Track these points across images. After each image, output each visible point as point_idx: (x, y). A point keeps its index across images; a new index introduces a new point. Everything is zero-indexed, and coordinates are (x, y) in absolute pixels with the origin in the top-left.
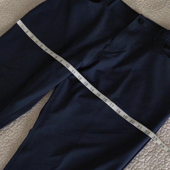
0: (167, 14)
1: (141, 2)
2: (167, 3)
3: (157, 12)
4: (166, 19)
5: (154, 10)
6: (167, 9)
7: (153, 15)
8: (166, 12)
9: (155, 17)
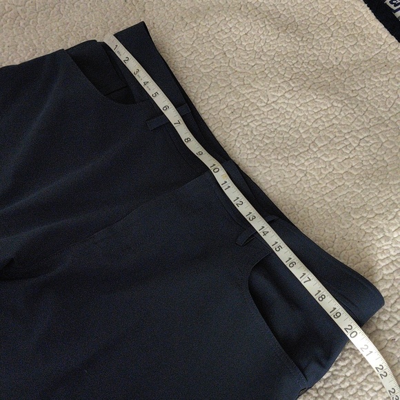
0: (305, 175)
1: (246, 128)
2: (315, 146)
3: (281, 163)
4: (298, 190)
5: (273, 157)
6: (311, 161)
7: (268, 169)
8: (304, 169)
9: (270, 176)
